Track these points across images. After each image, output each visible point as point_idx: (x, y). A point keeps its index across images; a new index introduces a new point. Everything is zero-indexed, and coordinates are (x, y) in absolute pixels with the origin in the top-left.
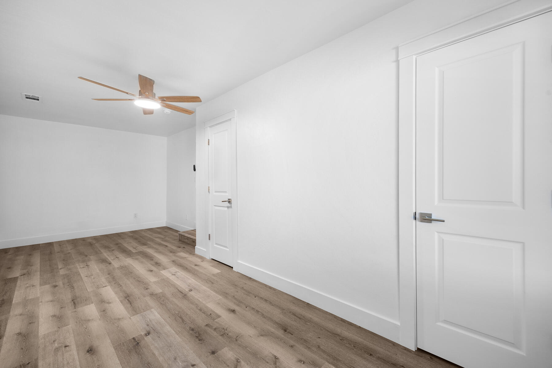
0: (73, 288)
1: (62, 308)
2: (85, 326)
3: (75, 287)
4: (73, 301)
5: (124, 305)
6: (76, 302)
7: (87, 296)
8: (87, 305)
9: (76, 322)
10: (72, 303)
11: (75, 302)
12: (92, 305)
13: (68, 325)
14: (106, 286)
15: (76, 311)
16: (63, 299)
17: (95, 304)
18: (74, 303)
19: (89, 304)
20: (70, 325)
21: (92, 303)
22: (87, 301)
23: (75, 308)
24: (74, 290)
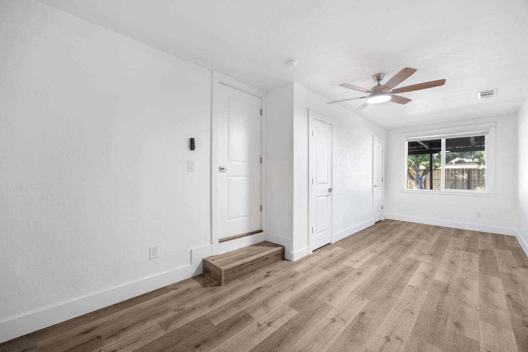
0: (439, 306)
1: (459, 291)
2: (449, 271)
3: (436, 304)
4: (447, 292)
5: (418, 267)
6: (445, 288)
7: (433, 288)
8: (439, 281)
9: (453, 276)
10: (448, 290)
11: (445, 290)
12: (436, 279)
13: (458, 277)
14: (411, 286)
15: (450, 282)
16: (455, 299)
17: (433, 278)
18: (447, 289)
19: (437, 281)
20: (457, 276)
21: (434, 280)
22: (436, 284)
23: (449, 284)
24: (440, 303)
